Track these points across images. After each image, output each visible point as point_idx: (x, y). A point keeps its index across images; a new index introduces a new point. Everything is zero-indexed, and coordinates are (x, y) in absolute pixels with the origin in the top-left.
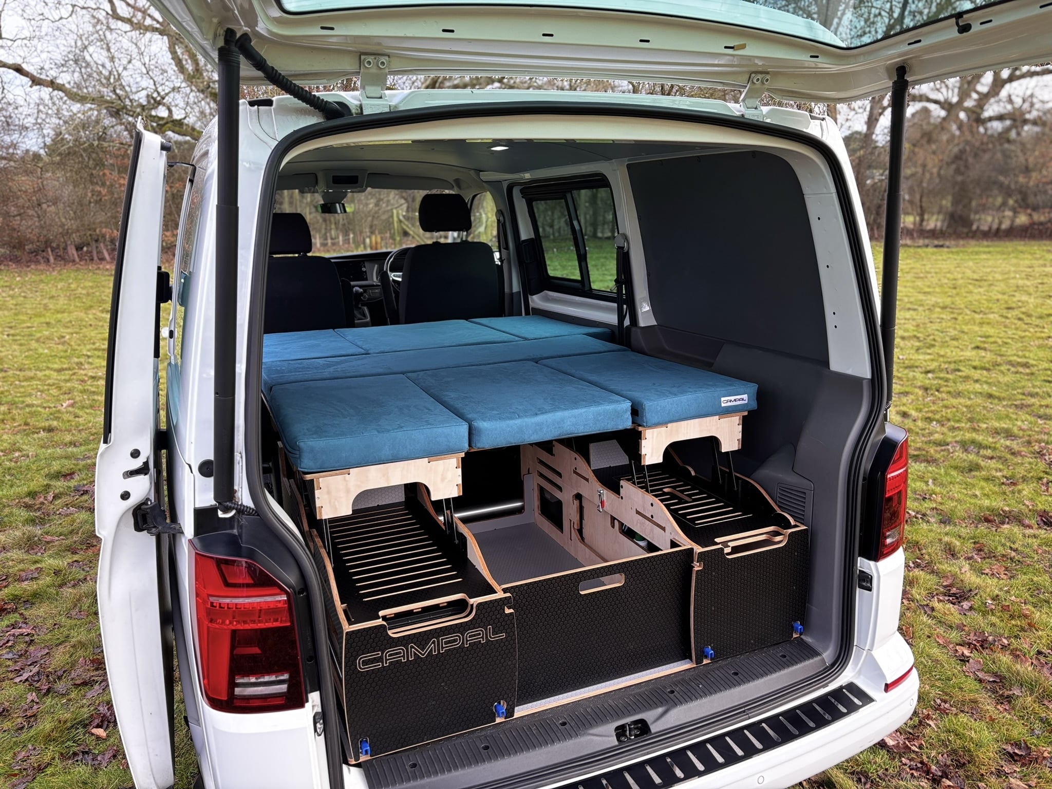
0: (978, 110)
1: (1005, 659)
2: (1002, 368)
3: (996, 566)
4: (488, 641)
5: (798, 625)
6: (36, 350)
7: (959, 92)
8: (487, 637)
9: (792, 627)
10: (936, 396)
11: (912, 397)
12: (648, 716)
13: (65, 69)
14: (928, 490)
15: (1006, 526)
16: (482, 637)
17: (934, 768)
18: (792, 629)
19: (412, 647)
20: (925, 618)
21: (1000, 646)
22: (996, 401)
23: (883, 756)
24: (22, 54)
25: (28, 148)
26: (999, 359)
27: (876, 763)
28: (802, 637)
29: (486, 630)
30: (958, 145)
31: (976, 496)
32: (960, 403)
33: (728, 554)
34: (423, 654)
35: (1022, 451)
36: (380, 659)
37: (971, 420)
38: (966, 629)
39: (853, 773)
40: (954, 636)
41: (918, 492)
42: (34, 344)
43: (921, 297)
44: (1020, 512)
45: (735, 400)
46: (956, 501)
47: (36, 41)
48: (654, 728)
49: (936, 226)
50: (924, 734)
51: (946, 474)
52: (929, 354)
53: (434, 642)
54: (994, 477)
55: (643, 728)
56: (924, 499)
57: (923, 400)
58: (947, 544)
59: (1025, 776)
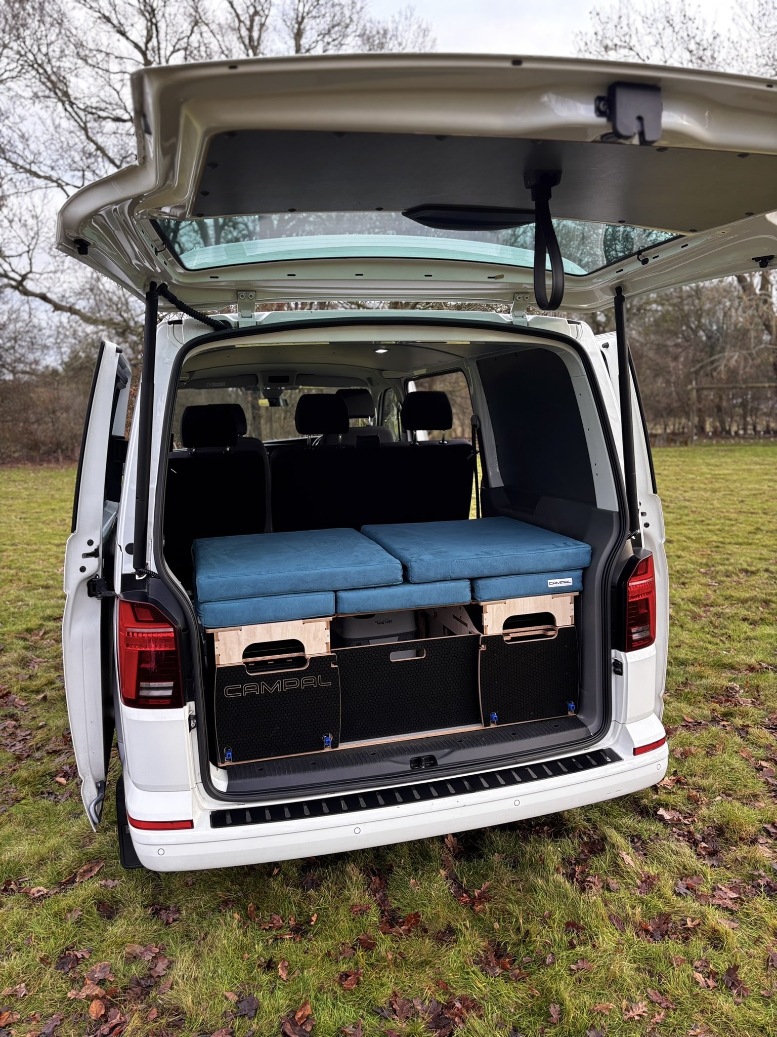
5: (571, 704)
6: (42, 529)
8: (318, 683)
9: (569, 707)
12: (437, 754)
13: (82, 297)
16: (314, 683)
17: (696, 835)
18: (568, 709)
19: (263, 684)
24: (48, 285)
25: (48, 363)
27: (650, 830)
28: (575, 715)
29: (317, 678)
33: (508, 641)
34: (272, 690)
36: (240, 690)
38: (773, 749)
40: (760, 753)
42: (40, 525)
45: (561, 582)
47: (58, 274)
48: (440, 762)
50: (699, 814)
53: (279, 683)
55: (432, 760)
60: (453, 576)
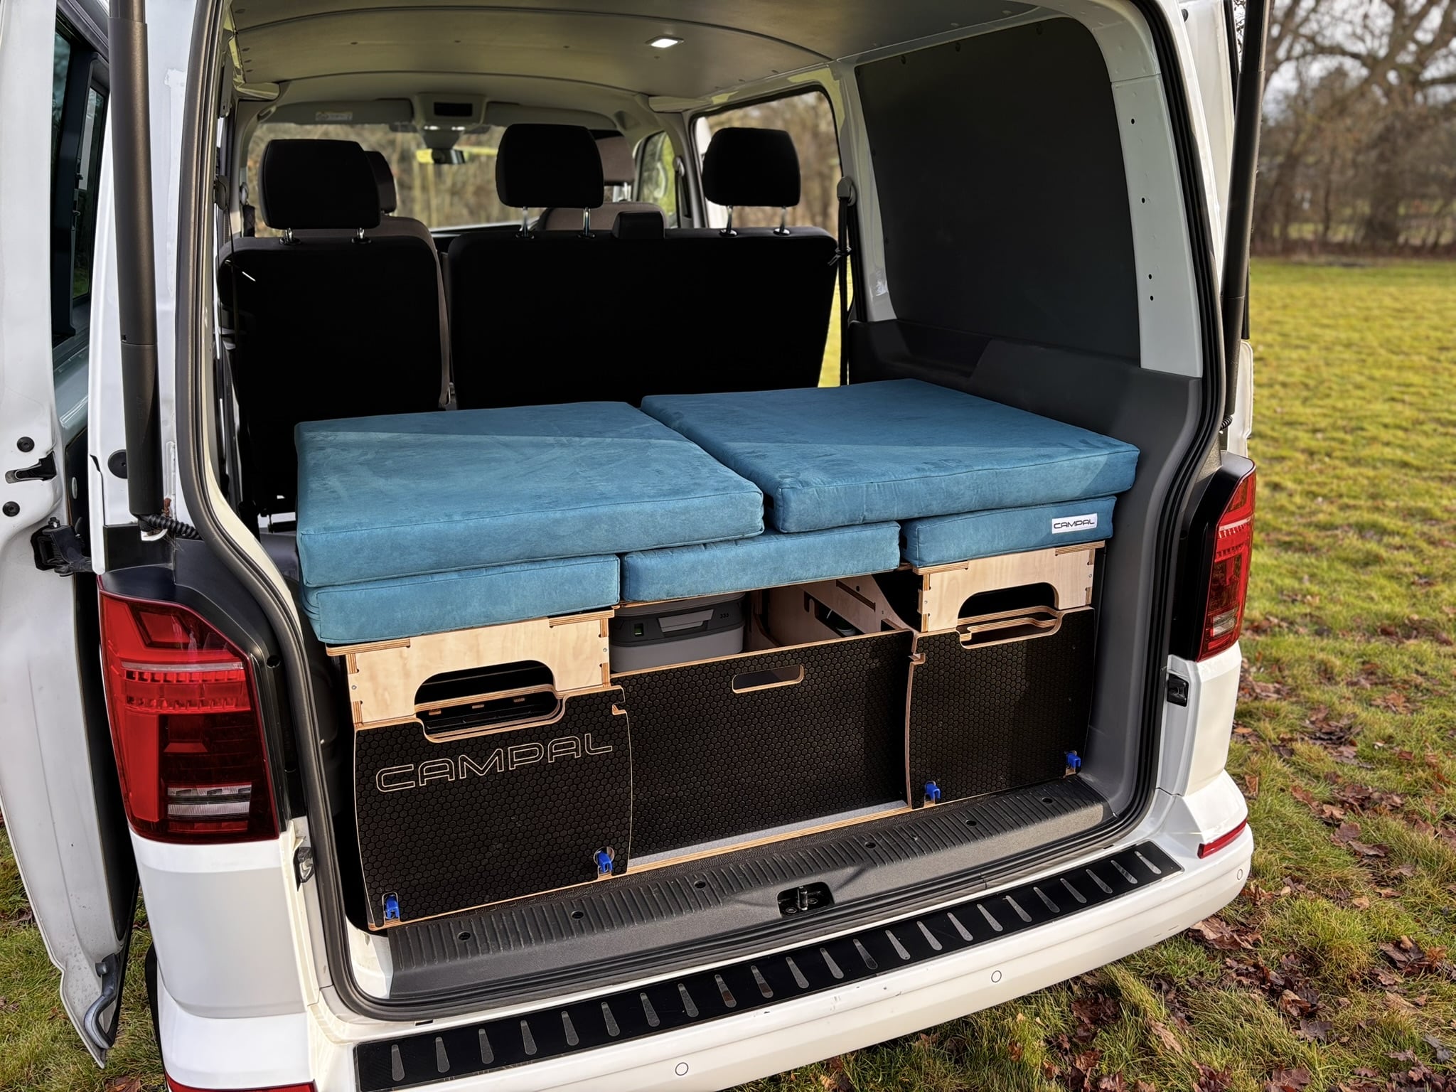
0: (1417, 68)
1: (1395, 823)
2: (1425, 428)
3: (1392, 696)
4: (585, 756)
5: (1074, 756)
7: (1390, 41)
8: (583, 750)
9: (1065, 759)
10: (1324, 463)
11: (1290, 463)
12: (830, 878)
14: (1301, 590)
15: (1412, 641)
16: (576, 750)
17: (1273, 974)
18: (1065, 763)
19: (463, 760)
20: (1279, 764)
21: (1389, 807)
22: (1413, 472)
23: (1197, 955)
26: (1422, 416)
27: (1185, 963)
28: (1080, 774)
29: (582, 739)
30: (1384, 118)
31: (1372, 599)
32: (1361, 475)
33: (966, 643)
34: (481, 771)
35: (1445, 540)
36: (412, 776)
37: (1373, 497)
38: (1340, 781)
39: (1149, 977)
40: (1321, 790)
41: (1285, 592)
43: (1317, 330)
44: (1436, 622)
45: (1075, 523)
46: (1341, 604)
48: (838, 897)
49: (1346, 237)
50: (1262, 926)
51: (1330, 568)
52: (1321, 407)
53: (498, 754)
54: (1400, 573)
55: (822, 895)
56: (1294, 601)
57: (1306, 468)
58: (1322, 663)
59: (1410, 989)
60: (871, 517)
